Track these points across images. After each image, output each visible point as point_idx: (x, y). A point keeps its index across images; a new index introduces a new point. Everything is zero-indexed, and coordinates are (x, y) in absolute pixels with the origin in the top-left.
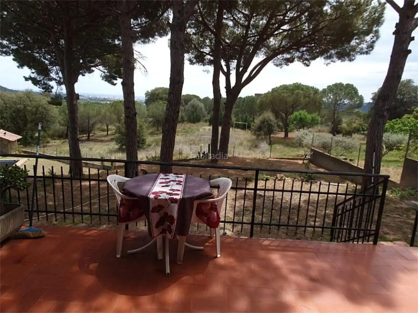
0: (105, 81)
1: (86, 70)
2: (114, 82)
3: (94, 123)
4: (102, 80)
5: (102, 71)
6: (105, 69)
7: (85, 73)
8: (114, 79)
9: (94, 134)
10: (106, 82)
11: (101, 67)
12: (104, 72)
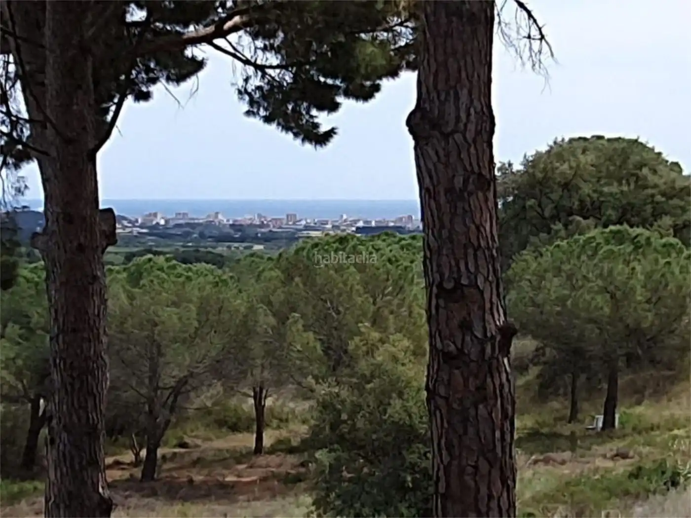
0: (268, 120)
1: (157, 64)
2: (316, 126)
3: (183, 382)
4: (248, 113)
5: (247, 62)
6: (265, 49)
7: (154, 81)
8: (320, 108)
9: (183, 445)
10: (273, 128)
11: (242, 40)
12: (261, 68)
